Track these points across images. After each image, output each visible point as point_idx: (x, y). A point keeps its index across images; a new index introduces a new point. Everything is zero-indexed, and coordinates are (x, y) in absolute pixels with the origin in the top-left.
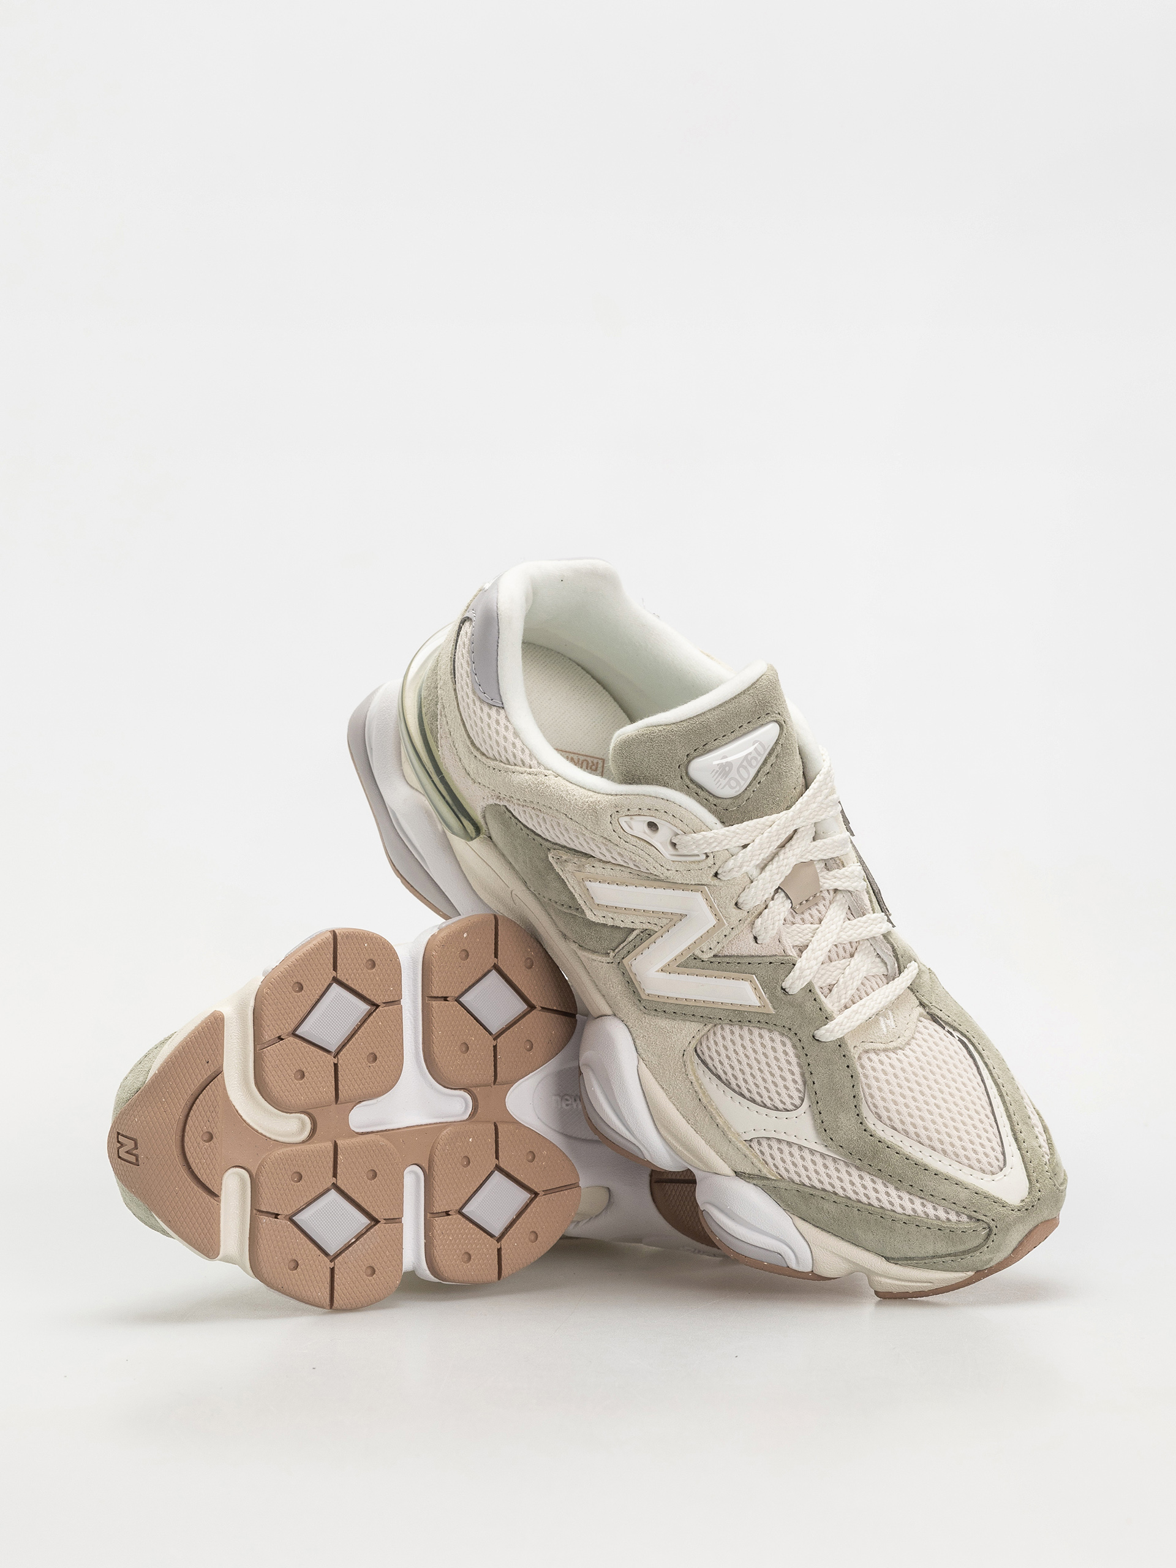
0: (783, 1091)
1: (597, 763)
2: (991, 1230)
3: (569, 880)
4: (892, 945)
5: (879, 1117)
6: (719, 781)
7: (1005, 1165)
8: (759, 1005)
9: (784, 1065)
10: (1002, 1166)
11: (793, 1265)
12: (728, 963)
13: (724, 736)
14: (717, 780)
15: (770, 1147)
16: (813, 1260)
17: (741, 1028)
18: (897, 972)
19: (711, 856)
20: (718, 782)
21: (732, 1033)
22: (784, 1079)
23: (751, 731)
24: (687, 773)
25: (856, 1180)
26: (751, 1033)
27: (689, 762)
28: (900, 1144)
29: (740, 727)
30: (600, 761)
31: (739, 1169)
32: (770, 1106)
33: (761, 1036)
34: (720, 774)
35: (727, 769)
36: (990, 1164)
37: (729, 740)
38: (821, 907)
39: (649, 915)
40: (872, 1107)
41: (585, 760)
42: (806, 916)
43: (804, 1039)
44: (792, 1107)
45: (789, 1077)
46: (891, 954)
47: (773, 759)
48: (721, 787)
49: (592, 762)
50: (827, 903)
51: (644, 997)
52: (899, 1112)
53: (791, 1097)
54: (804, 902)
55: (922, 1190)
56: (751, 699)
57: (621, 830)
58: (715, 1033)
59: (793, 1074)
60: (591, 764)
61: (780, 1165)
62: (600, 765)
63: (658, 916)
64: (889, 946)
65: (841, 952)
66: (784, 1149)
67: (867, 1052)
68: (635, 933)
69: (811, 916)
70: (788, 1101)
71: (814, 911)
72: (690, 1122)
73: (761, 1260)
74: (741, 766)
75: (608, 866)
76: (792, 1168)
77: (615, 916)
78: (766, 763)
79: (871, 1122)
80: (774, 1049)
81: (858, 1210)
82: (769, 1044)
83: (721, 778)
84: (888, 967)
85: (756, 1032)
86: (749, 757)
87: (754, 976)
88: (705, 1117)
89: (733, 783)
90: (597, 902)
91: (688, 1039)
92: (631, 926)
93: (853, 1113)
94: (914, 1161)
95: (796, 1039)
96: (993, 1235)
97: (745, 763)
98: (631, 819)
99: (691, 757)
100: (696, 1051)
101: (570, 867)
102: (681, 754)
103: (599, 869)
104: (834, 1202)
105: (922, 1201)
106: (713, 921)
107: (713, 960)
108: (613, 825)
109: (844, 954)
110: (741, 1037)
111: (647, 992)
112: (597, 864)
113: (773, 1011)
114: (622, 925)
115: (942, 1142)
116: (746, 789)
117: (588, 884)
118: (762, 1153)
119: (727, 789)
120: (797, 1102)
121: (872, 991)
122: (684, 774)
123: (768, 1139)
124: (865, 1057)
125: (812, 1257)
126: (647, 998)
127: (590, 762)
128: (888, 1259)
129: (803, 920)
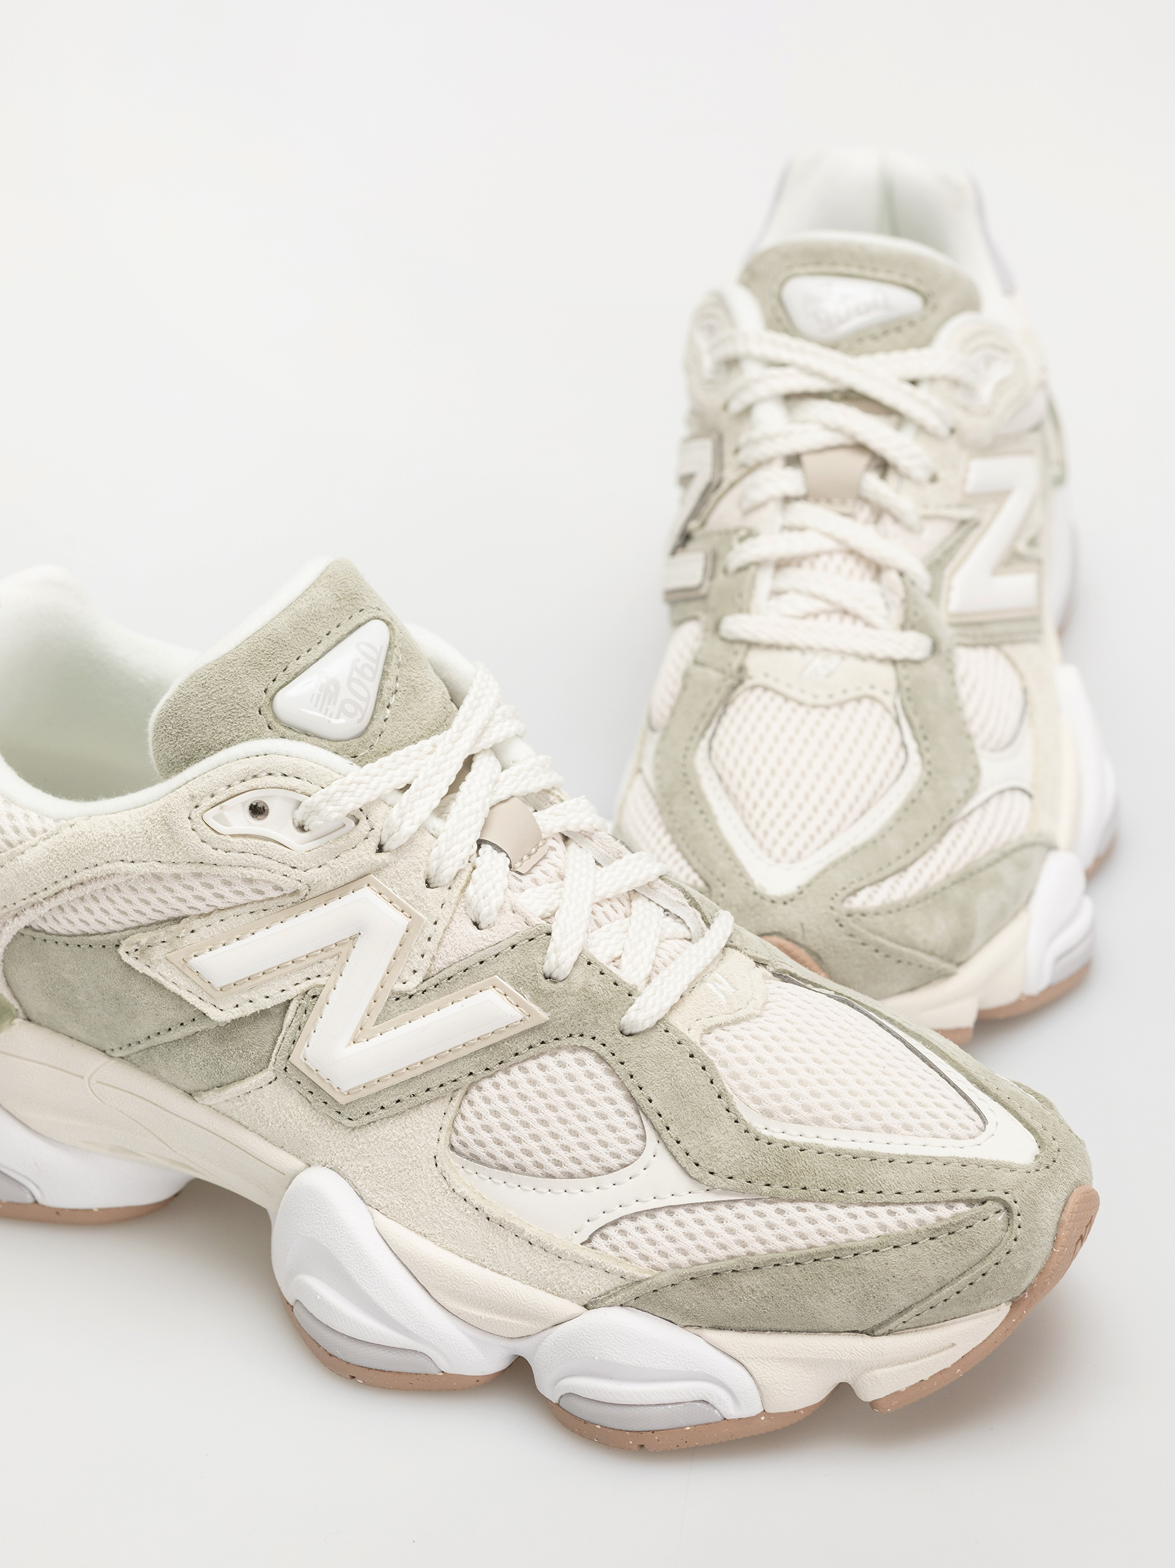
0: (609, 1137)
2: (1008, 1209)
3: (164, 973)
4: (680, 887)
5: (769, 1114)
6: (327, 713)
7: (986, 1122)
8: (521, 1017)
9: (596, 1095)
10: (981, 1124)
11: (732, 1412)
12: (449, 979)
14: (324, 713)
15: (623, 1232)
16: (758, 1388)
17: (507, 1072)
18: (704, 925)
19: (362, 817)
21: (497, 1086)
22: (603, 1116)
23: (347, 634)
24: (276, 717)
25: (777, 1219)
26: (525, 1070)
27: (272, 699)
28: (818, 1141)
31: (590, 1293)
32: (599, 1171)
33: (542, 1068)
34: (324, 702)
35: (332, 688)
36: (963, 1126)
37: (319, 657)
39: (303, 964)
40: (753, 1105)
42: (537, 876)
43: (609, 1040)
44: (631, 1157)
45: (608, 1108)
46: (686, 902)
47: (394, 669)
48: (334, 718)
51: (342, 1100)
52: (795, 1096)
53: (625, 1141)
54: (525, 857)
55: (880, 1192)
56: (328, 591)
57: (213, 833)
58: (471, 1103)
59: (612, 1102)
61: (650, 1250)
63: (317, 959)
64: (677, 891)
66: (645, 1225)
67: (711, 1030)
68: (293, 1006)
69: (545, 873)
70: (622, 1149)
72: (485, 1263)
73: (678, 1425)
74: (351, 682)
75: (215, 918)
76: (669, 1247)
77: (253, 995)
78: (387, 676)
79: (758, 1124)
80: (571, 1078)
81: (797, 1264)
82: (559, 1072)
83: (329, 708)
84: (689, 924)
85: (531, 1065)
86: (359, 669)
87: (497, 977)
88: (507, 1240)
89: (350, 708)
90: (218, 984)
91: (433, 1135)
92: (284, 997)
93: (727, 1120)
94: (849, 1154)
95: (595, 1045)
96: (1016, 1217)
97: (355, 675)
98: (221, 808)
99: (271, 692)
100: (452, 1147)
101: (158, 952)
102: (255, 689)
103: (204, 930)
104: (755, 1268)
105: (887, 1208)
106: (403, 921)
107: (425, 985)
108: (198, 831)
110: (513, 1084)
111: (344, 1089)
112: (196, 924)
113: (545, 1016)
114: (268, 1004)
115: (879, 1118)
116: (372, 714)
117: (194, 961)
118: (615, 1248)
119: (344, 724)
120: (637, 1144)
122: (271, 719)
123: (615, 1223)
124: (711, 1037)
125: (756, 1383)
126: (350, 1099)
128: (870, 1333)
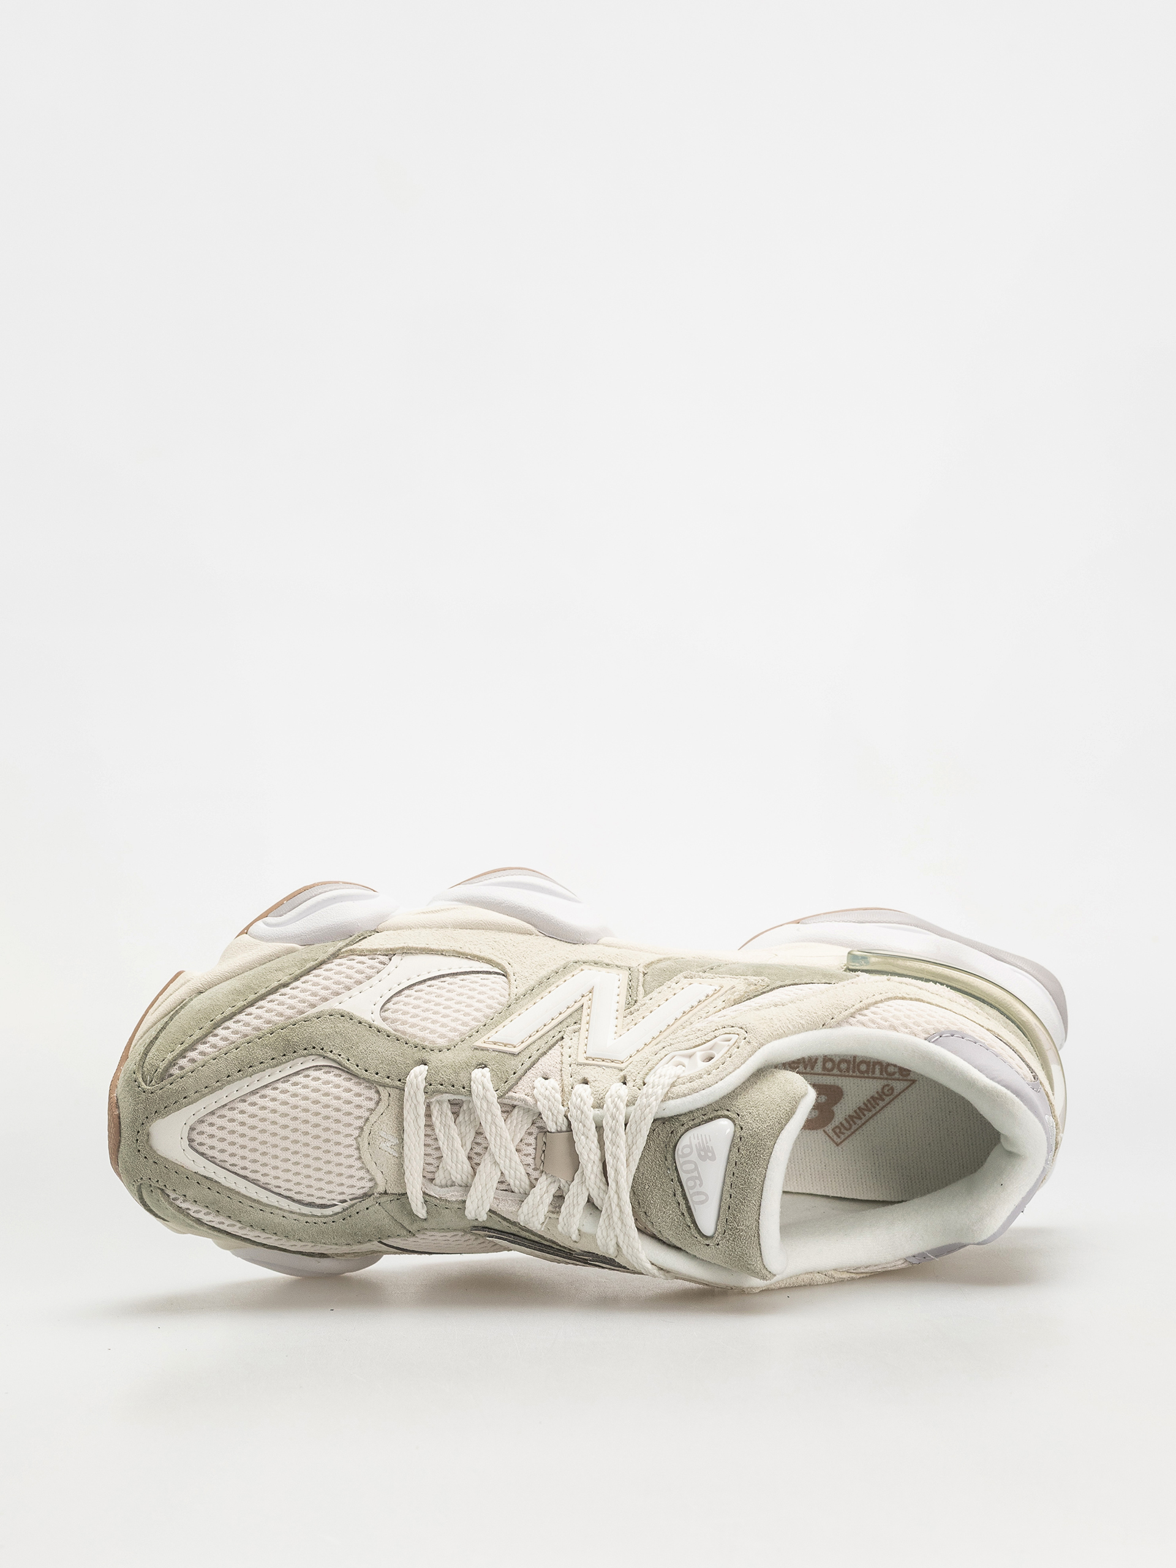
1: (839, 1137)
6: (698, 1139)
7: (191, 1147)
10: (192, 1144)
12: (547, 1042)
13: (734, 1173)
14: (700, 1138)
18: (427, 1191)
20: (698, 1137)
23: (720, 1203)
29: (731, 1195)
30: (839, 1141)
34: (703, 1143)
36: (202, 1133)
37: (727, 1175)
38: (530, 1160)
41: (850, 1129)
42: (531, 1140)
47: (683, 1207)
48: (692, 1137)
49: (843, 1133)
50: (530, 1171)
60: (843, 1130)
62: (835, 1137)
65: (478, 1149)
67: (378, 1103)
69: (529, 1145)
71: (530, 1150)
74: (696, 1168)
78: (683, 1198)
83: (699, 1143)
86: (698, 1182)
97: (695, 1174)
109: (475, 1151)
116: (675, 1163)
119: (690, 1141)
121: (427, 1153)
122: (729, 1114)
124: (375, 1097)
127: (845, 1131)
129: (530, 1134)
